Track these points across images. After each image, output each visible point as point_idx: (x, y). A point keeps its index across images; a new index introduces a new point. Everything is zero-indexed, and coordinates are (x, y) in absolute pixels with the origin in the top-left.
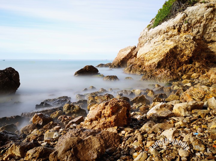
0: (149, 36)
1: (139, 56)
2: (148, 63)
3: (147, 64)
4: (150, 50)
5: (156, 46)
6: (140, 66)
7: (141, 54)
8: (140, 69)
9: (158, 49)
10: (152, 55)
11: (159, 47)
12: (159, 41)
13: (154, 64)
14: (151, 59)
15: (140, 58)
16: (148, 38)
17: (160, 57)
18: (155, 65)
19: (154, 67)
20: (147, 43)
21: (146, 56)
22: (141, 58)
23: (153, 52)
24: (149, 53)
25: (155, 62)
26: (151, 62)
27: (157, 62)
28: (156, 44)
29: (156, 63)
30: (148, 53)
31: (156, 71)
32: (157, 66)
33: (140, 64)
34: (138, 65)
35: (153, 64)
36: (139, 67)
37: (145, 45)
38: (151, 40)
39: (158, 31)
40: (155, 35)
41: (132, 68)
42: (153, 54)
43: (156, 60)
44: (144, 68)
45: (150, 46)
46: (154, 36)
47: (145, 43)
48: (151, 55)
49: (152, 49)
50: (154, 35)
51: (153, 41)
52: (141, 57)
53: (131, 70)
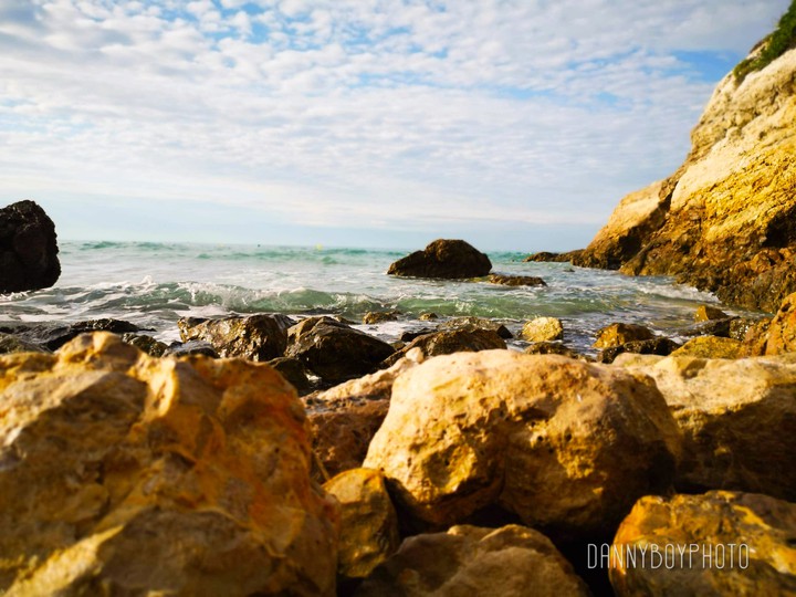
0: (736, 108)
1: (682, 203)
2: (721, 228)
3: (713, 231)
4: (738, 170)
5: (770, 148)
6: (685, 248)
7: (693, 188)
8: (685, 259)
9: (775, 162)
10: (743, 193)
11: (781, 152)
12: (785, 126)
13: (751, 230)
14: (740, 210)
15: (686, 208)
16: (729, 117)
17: (782, 199)
18: (754, 237)
19: (747, 246)
20: (725, 141)
21: (716, 195)
22: (691, 208)
23: (751, 178)
24: (733, 182)
25: (753, 222)
26: (732, 223)
27: (766, 220)
28: (769, 138)
29: (762, 223)
30: (726, 185)
31: (747, 259)
32: (763, 239)
33: (686, 237)
34: (677, 243)
35: (746, 233)
36: (678, 251)
37: (715, 148)
38: (745, 123)
39: (781, 76)
40: (768, 100)
41: (650, 259)
42: (750, 187)
43: (759, 213)
44: (701, 255)
45: (740, 150)
46: (761, 103)
47: (717, 140)
48: (740, 193)
49: (745, 162)
50: (763, 98)
51: (757, 125)
52: (691, 203)
53: (642, 266)
